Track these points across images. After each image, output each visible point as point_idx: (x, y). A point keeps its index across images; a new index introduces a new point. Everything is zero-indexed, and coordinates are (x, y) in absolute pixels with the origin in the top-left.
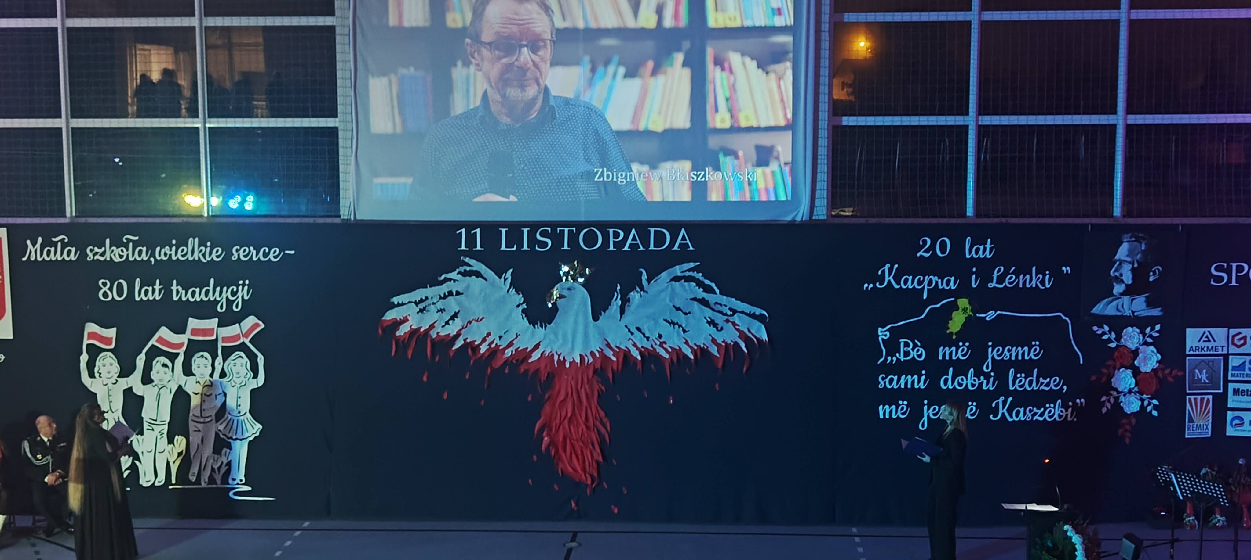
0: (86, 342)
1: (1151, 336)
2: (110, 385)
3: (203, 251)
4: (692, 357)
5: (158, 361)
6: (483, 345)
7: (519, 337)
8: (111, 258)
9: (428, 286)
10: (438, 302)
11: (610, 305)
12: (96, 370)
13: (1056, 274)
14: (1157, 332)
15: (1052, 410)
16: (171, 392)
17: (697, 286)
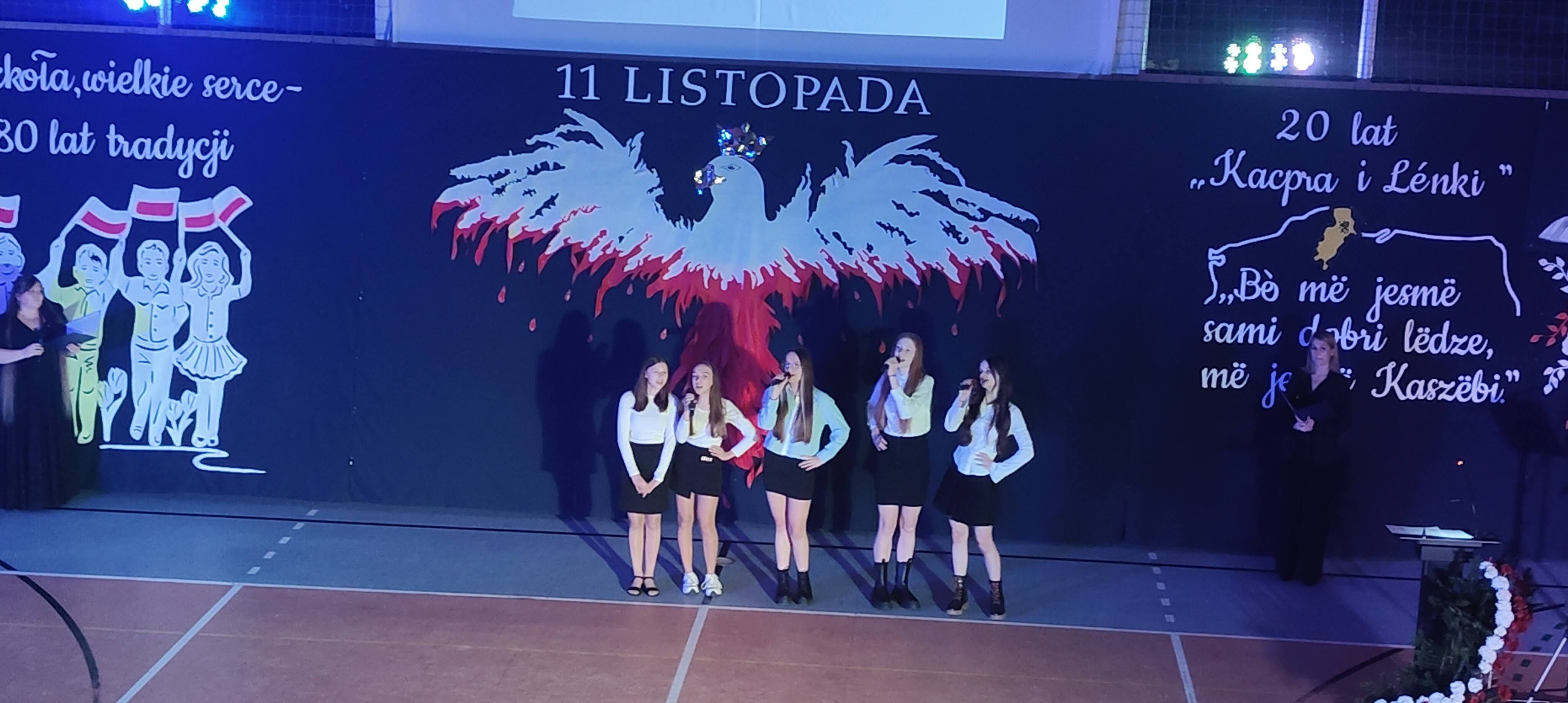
3: (157, 83)
4: (917, 282)
5: (84, 251)
6: (594, 248)
7: (650, 239)
8: (12, 86)
9: (510, 152)
10: (526, 178)
11: (794, 195)
13: (1490, 177)
15: (1469, 385)
16: (104, 300)
17: (931, 171)
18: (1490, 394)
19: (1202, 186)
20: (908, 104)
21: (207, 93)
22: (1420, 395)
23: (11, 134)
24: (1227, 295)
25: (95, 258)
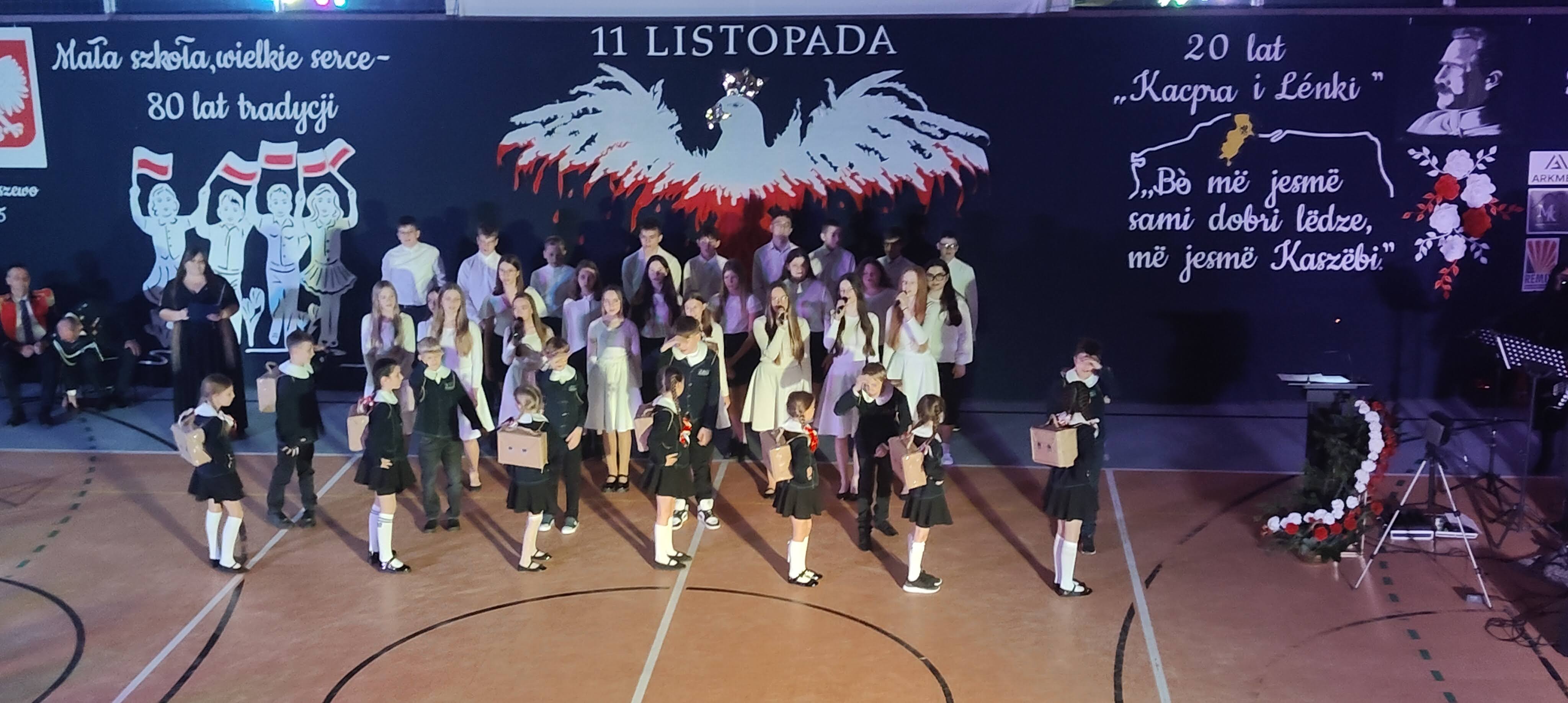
0: (136, 171)
1: (1483, 162)
2: (170, 227)
3: (275, 58)
4: (891, 191)
5: (225, 196)
6: (629, 176)
7: (672, 167)
8: (162, 66)
9: (558, 101)
10: (570, 121)
11: (787, 125)
12: (150, 206)
13: (1364, 82)
14: (1492, 156)
15: (1352, 257)
16: (243, 234)
17: (900, 100)
18: (1370, 264)
19: (1124, 102)
20: (878, 46)
21: (314, 65)
22: (1311, 266)
23: (163, 105)
24: (1148, 190)
25: (235, 201)
